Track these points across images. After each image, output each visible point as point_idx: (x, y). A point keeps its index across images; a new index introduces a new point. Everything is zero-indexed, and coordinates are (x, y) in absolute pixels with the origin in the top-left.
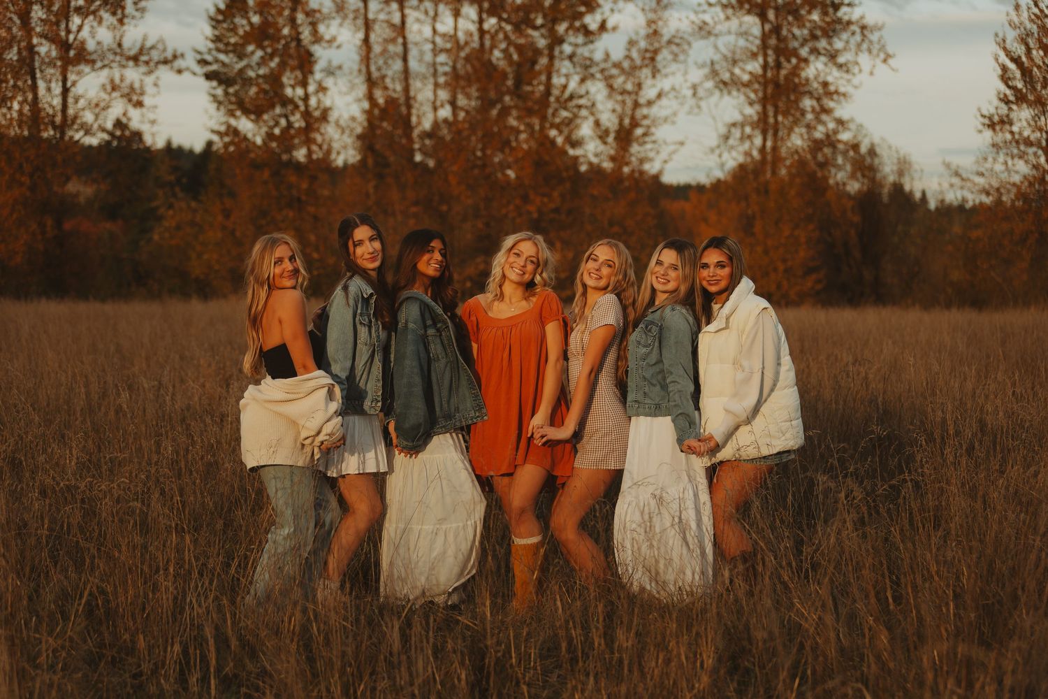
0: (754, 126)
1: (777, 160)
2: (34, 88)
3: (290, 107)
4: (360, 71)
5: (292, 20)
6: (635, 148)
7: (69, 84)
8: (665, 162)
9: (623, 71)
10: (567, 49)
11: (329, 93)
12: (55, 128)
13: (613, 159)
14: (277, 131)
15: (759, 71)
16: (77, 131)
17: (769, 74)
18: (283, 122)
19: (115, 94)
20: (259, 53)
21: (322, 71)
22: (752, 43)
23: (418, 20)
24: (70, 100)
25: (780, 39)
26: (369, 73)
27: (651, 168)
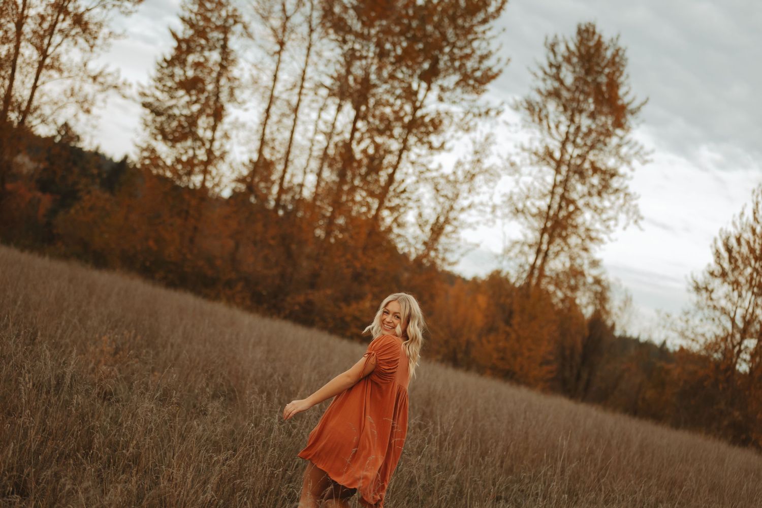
0: (530, 246)
1: (542, 275)
2: (12, 78)
3: (199, 143)
4: (258, 131)
5: (218, 81)
6: (442, 239)
7: (39, 83)
8: (462, 255)
9: (449, 181)
10: (413, 157)
11: (231, 141)
12: (20, 112)
13: (425, 243)
14: (184, 158)
15: (545, 208)
16: (36, 118)
17: (552, 213)
18: (191, 153)
19: (72, 99)
20: (187, 98)
21: (230, 124)
22: (545, 187)
23: (309, 106)
24: (37, 94)
25: (565, 189)
26: (263, 134)
27: (451, 257)
